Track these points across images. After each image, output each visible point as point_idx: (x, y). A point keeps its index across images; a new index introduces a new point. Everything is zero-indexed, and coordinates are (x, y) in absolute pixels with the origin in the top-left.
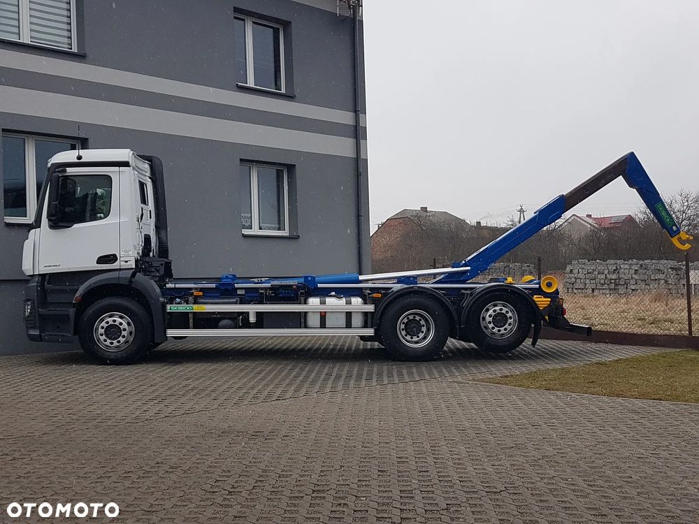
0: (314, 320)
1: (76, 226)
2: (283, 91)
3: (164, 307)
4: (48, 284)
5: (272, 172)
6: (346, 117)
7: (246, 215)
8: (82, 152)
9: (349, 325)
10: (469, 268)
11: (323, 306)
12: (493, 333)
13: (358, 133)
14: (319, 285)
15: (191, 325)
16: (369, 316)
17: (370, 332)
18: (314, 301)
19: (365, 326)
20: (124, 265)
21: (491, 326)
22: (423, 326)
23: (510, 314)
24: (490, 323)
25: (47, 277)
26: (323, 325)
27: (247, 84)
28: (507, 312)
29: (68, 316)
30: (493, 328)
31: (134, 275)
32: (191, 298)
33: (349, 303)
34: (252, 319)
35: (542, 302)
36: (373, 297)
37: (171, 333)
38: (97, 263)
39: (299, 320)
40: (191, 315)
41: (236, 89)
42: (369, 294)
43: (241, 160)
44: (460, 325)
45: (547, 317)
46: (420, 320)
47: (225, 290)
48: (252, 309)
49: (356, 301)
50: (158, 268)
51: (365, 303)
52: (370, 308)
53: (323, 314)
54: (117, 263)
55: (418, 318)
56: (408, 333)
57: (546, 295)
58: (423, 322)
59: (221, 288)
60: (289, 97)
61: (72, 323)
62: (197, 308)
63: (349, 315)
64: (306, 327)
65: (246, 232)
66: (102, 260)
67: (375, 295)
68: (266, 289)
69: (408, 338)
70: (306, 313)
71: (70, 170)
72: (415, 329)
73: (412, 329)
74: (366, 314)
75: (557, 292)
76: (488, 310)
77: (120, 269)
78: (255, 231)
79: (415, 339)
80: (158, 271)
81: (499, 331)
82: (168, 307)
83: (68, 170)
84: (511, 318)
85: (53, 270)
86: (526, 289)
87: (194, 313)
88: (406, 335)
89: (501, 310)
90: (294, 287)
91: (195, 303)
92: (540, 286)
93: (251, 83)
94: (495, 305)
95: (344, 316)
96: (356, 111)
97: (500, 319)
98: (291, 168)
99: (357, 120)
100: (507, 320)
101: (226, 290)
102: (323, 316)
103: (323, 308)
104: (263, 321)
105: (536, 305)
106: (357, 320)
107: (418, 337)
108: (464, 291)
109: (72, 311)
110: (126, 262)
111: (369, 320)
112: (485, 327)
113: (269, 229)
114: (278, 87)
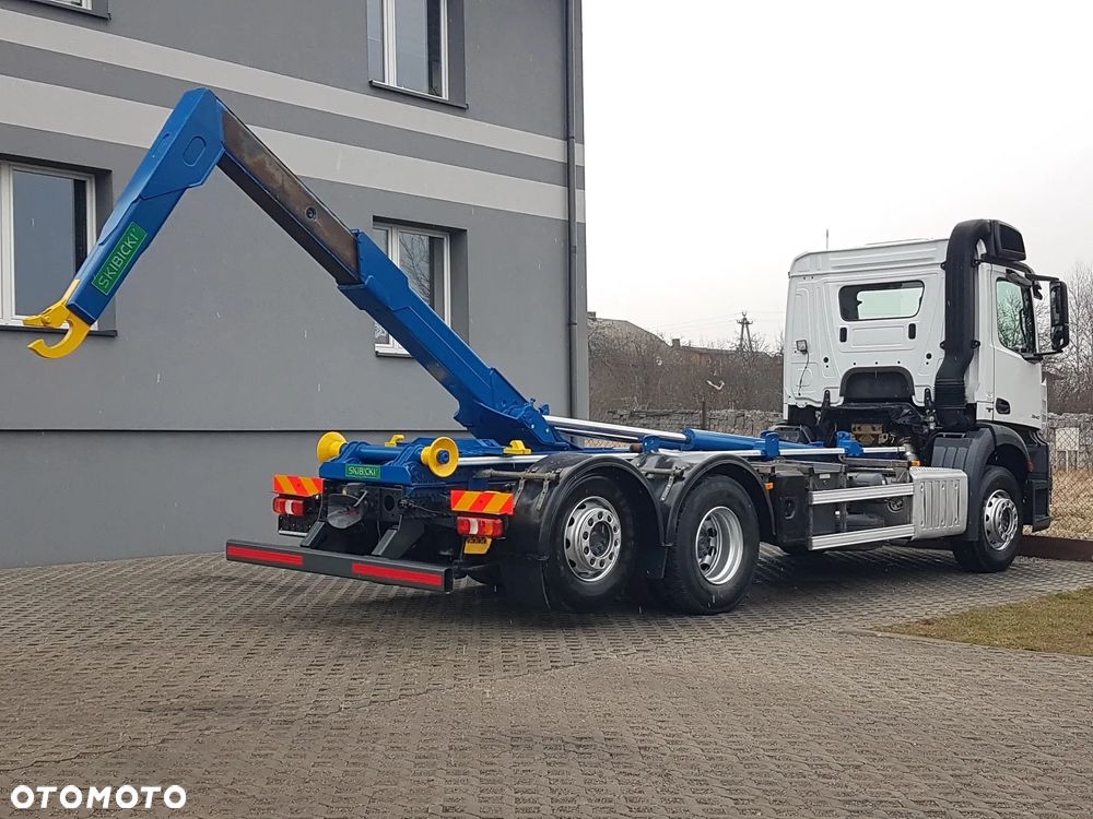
2: (445, 97)
13: (571, 176)
41: (369, 90)
43: (375, 218)
60: (458, 108)
65: (381, 349)
78: (395, 346)
93: (391, 81)
98: (456, 235)
99: (570, 153)
114: (434, 89)
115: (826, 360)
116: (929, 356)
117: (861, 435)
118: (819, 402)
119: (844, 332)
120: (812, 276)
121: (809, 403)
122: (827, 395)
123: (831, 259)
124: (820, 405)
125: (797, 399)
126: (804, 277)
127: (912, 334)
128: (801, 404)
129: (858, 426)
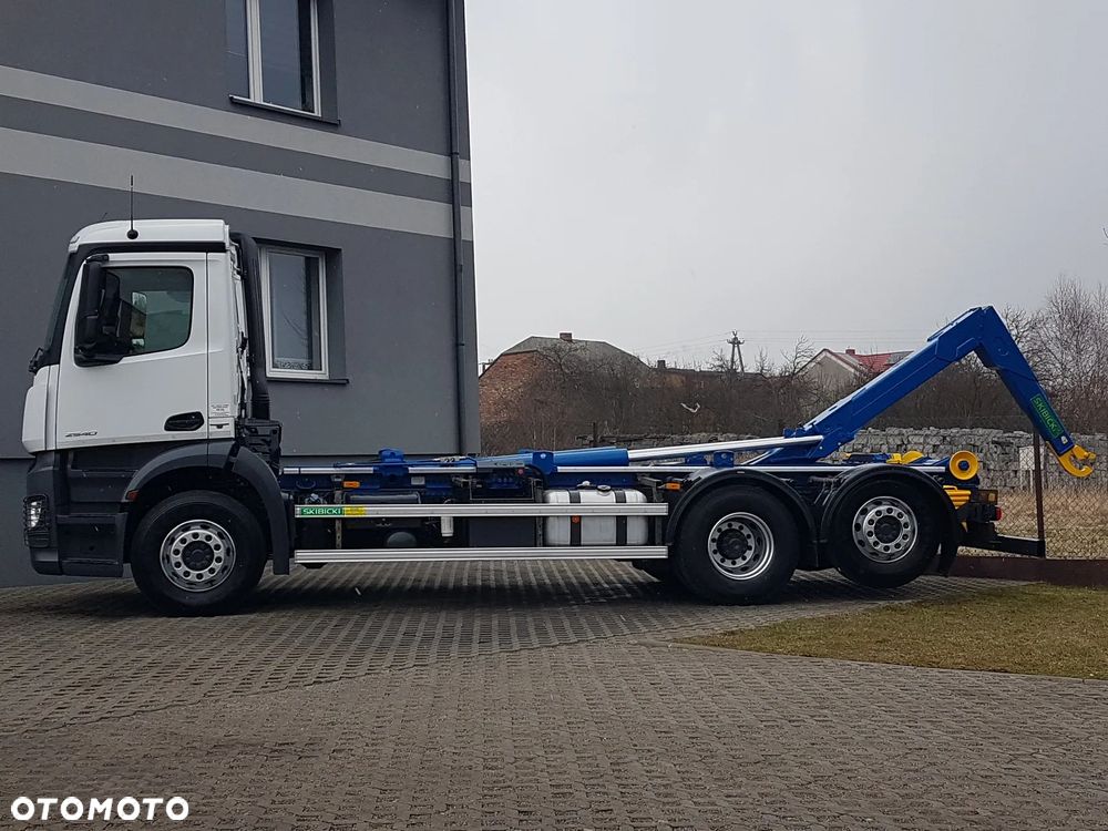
0: (560, 532)
1: (126, 360)
2: (317, 113)
3: (289, 508)
4: (73, 467)
5: (297, 261)
6: (432, 165)
8: (138, 225)
9: (621, 540)
10: (821, 437)
11: (576, 507)
12: (876, 553)
13: (456, 193)
14: (560, 469)
15: (339, 541)
16: (658, 523)
17: (660, 552)
18: (558, 497)
19: (651, 541)
20: (216, 433)
21: (872, 539)
22: (749, 536)
23: (905, 519)
24: (870, 534)
25: (71, 456)
26: (576, 540)
27: (249, 97)
28: (900, 515)
29: (112, 526)
30: (876, 544)
31: (234, 452)
32: (338, 493)
33: (621, 500)
34: (447, 530)
35: (958, 496)
36: (666, 490)
37: (303, 556)
38: (167, 428)
39: (531, 532)
40: (338, 525)
41: (229, 106)
42: (659, 484)
44: (818, 540)
45: (964, 524)
46: (741, 528)
47: (389, 478)
48: (446, 512)
49: (634, 496)
50: (268, 439)
51: (650, 500)
52: (661, 509)
53: (576, 520)
54: (203, 429)
55: (736, 526)
56: (725, 557)
57: (962, 485)
58: (746, 531)
59: (384, 473)
60: (329, 124)
61: (122, 539)
62: (350, 511)
63: (621, 522)
64: (545, 544)
66: (174, 423)
67: (669, 486)
68: (466, 475)
69: (728, 564)
70: (545, 518)
71: (116, 258)
72: (737, 547)
73: (731, 545)
74: (650, 520)
75: (976, 480)
76: (865, 512)
77: (208, 441)
79: (740, 563)
80: (268, 443)
81: (887, 548)
82: (298, 509)
83: (113, 256)
84: (906, 525)
85: (83, 442)
86: (932, 474)
87: (344, 520)
88: (723, 561)
89: (889, 511)
90: (521, 471)
91: (348, 501)
92: (948, 469)
93: (257, 97)
94: (878, 503)
95: (612, 524)
96: (451, 154)
97: (888, 528)
98: (332, 255)
99: (454, 168)
100: (898, 531)
101: (393, 478)
102: (576, 524)
103: (576, 510)
104: (466, 533)
105: (951, 502)
106: (636, 531)
107: (744, 558)
108: (815, 478)
109: (120, 518)
110: (220, 426)
111: (658, 531)
112: (861, 542)
113: (290, 366)
114: (306, 103)
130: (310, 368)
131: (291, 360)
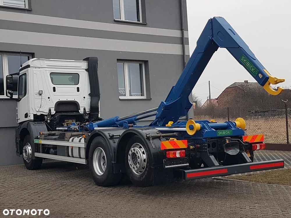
2: (141, 22)
5: (137, 65)
6: (176, 33)
7: (122, 89)
13: (183, 41)
27: (121, 19)
41: (114, 22)
43: (117, 60)
60: (144, 24)
65: (121, 98)
78: (128, 97)
93: (123, 19)
96: (182, 30)
98: (146, 62)
99: (183, 34)
113: (137, 95)
114: (139, 20)
115: (49, 98)
116: (84, 98)
117: (68, 124)
118: (47, 113)
119: (54, 88)
120: (39, 68)
121: (42, 113)
122: (50, 110)
123: (45, 62)
124: (47, 114)
125: (38, 112)
126: (36, 67)
127: (78, 90)
128: (39, 114)
129: (67, 120)
130: (142, 96)
131: (136, 94)
